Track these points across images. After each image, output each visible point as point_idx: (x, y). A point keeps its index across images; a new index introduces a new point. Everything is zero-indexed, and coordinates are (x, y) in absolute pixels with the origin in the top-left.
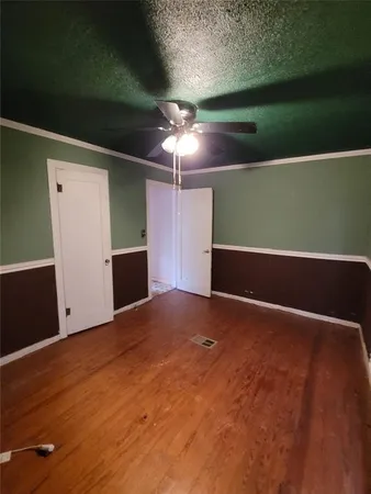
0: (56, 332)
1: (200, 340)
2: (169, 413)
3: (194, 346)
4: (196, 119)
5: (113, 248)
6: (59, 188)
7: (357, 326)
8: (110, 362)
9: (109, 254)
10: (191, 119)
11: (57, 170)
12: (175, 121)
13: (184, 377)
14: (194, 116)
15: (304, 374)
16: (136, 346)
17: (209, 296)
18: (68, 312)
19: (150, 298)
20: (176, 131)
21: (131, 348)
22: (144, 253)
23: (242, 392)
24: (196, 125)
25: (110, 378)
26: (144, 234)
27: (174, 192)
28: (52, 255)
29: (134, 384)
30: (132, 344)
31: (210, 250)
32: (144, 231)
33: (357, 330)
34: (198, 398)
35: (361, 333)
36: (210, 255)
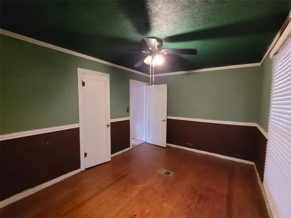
0: (78, 167)
1: (163, 171)
2: (149, 214)
3: (160, 175)
4: (163, 47)
5: (111, 118)
6: (83, 84)
7: (253, 163)
8: (111, 184)
9: (109, 121)
10: (160, 47)
11: (83, 74)
12: (152, 48)
13: (156, 193)
14: (162, 45)
15: (225, 192)
16: (126, 175)
17: (165, 146)
18: (86, 155)
19: (131, 147)
20: (152, 53)
21: (123, 176)
22: (128, 121)
23: (190, 201)
24: (163, 50)
25: (113, 193)
26: (128, 110)
27: (145, 86)
28: (78, 122)
29: (127, 197)
30: (124, 174)
31: (166, 120)
32: (128, 109)
33: (253, 166)
34: (165, 205)
35: (255, 167)
36: (166, 122)
